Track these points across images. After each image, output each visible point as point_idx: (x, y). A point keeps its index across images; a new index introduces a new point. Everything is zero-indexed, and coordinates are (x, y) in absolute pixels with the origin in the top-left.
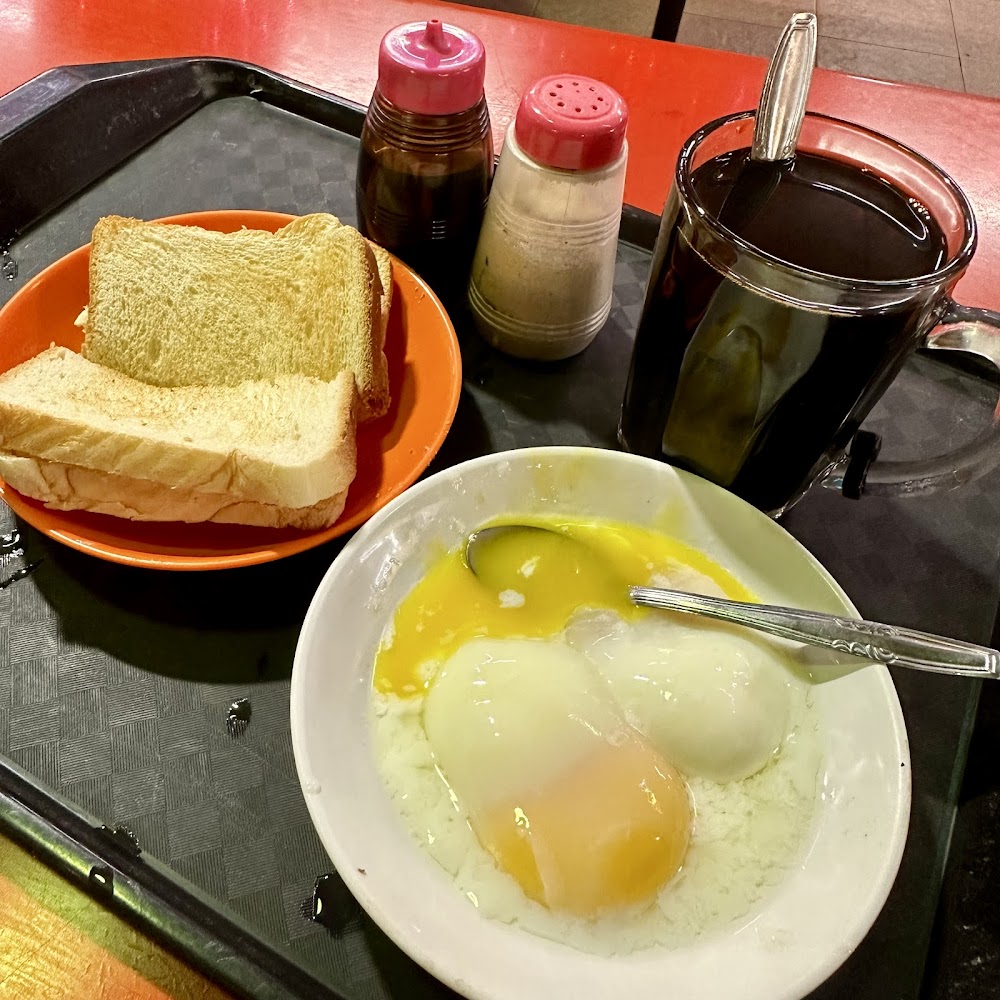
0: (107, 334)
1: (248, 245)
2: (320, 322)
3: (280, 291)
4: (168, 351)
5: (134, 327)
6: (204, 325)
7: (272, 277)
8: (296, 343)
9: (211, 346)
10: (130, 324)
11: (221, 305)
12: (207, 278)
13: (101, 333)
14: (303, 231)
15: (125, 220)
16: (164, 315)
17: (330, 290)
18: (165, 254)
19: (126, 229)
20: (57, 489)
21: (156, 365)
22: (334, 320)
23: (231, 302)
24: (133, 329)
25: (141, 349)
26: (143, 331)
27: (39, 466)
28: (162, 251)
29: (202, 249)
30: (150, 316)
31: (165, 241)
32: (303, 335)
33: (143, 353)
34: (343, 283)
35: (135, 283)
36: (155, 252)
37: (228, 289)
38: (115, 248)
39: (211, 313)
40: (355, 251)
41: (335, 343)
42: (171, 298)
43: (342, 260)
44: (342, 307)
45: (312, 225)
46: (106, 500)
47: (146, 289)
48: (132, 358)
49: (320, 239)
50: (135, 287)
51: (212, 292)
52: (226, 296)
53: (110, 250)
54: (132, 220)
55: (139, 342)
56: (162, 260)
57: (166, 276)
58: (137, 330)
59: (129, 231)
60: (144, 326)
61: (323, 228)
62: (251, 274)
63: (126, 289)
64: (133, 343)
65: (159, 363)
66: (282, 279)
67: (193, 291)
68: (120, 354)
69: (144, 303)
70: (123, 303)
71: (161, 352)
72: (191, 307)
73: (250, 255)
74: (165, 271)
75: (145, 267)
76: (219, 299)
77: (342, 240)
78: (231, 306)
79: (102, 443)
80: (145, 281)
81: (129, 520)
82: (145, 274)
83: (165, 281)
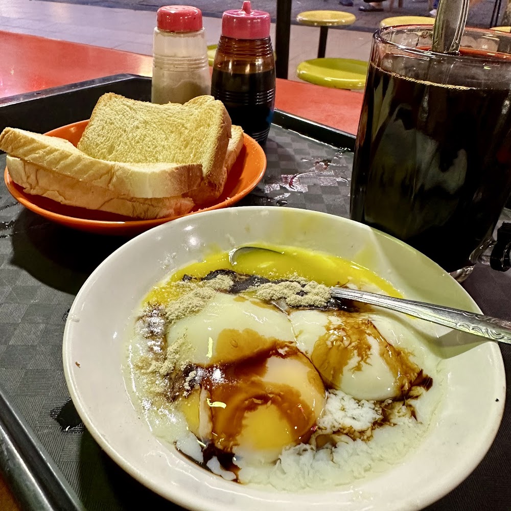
0: (90, 139)
1: (169, 109)
2: (193, 142)
3: (177, 129)
4: (117, 151)
5: (105, 138)
6: (138, 142)
7: (176, 123)
8: (179, 151)
9: (138, 151)
10: (103, 137)
11: (149, 134)
12: (146, 122)
13: (88, 138)
14: (196, 103)
15: (116, 95)
16: (121, 136)
17: (202, 128)
18: (130, 111)
19: (115, 99)
20: (30, 181)
21: (109, 157)
22: (200, 141)
23: (153, 133)
24: (103, 139)
25: (105, 148)
26: (108, 140)
27: (25, 165)
28: (130, 110)
29: (148, 111)
30: (114, 134)
31: (132, 106)
32: (183, 148)
33: (105, 150)
34: (209, 125)
35: (111, 120)
36: (125, 109)
37: (154, 127)
38: (108, 105)
39: (142, 137)
40: (219, 111)
41: (197, 152)
42: (127, 129)
43: (211, 115)
44: (206, 136)
45: (201, 101)
46: (51, 189)
47: (116, 123)
48: (99, 151)
49: (203, 106)
50: (111, 122)
51: (146, 128)
52: (152, 131)
53: (105, 105)
54: (120, 96)
55: (105, 145)
56: (128, 113)
57: (127, 120)
58: (105, 140)
59: (117, 100)
60: (109, 138)
61: (206, 102)
62: (167, 121)
63: (106, 122)
64: (102, 145)
65: (111, 156)
66: (181, 124)
67: (138, 128)
68: (94, 149)
69: (112, 128)
70: (103, 127)
71: (114, 152)
72: (134, 134)
73: (168, 113)
74: (128, 118)
75: (119, 115)
76: (149, 132)
77: (213, 106)
78: (153, 135)
79: (54, 154)
80: (117, 120)
81: (59, 203)
82: (118, 117)
83: (127, 122)
